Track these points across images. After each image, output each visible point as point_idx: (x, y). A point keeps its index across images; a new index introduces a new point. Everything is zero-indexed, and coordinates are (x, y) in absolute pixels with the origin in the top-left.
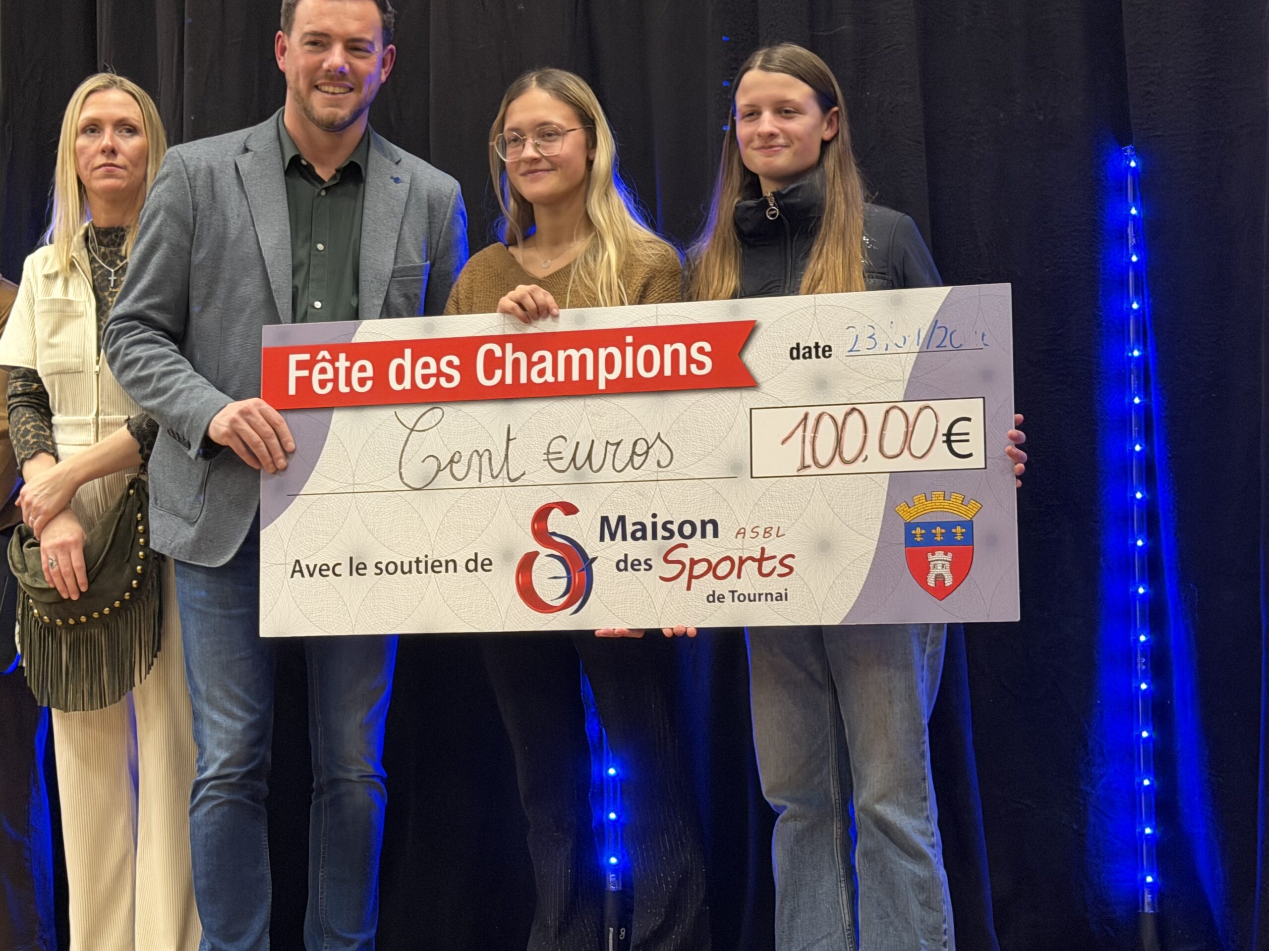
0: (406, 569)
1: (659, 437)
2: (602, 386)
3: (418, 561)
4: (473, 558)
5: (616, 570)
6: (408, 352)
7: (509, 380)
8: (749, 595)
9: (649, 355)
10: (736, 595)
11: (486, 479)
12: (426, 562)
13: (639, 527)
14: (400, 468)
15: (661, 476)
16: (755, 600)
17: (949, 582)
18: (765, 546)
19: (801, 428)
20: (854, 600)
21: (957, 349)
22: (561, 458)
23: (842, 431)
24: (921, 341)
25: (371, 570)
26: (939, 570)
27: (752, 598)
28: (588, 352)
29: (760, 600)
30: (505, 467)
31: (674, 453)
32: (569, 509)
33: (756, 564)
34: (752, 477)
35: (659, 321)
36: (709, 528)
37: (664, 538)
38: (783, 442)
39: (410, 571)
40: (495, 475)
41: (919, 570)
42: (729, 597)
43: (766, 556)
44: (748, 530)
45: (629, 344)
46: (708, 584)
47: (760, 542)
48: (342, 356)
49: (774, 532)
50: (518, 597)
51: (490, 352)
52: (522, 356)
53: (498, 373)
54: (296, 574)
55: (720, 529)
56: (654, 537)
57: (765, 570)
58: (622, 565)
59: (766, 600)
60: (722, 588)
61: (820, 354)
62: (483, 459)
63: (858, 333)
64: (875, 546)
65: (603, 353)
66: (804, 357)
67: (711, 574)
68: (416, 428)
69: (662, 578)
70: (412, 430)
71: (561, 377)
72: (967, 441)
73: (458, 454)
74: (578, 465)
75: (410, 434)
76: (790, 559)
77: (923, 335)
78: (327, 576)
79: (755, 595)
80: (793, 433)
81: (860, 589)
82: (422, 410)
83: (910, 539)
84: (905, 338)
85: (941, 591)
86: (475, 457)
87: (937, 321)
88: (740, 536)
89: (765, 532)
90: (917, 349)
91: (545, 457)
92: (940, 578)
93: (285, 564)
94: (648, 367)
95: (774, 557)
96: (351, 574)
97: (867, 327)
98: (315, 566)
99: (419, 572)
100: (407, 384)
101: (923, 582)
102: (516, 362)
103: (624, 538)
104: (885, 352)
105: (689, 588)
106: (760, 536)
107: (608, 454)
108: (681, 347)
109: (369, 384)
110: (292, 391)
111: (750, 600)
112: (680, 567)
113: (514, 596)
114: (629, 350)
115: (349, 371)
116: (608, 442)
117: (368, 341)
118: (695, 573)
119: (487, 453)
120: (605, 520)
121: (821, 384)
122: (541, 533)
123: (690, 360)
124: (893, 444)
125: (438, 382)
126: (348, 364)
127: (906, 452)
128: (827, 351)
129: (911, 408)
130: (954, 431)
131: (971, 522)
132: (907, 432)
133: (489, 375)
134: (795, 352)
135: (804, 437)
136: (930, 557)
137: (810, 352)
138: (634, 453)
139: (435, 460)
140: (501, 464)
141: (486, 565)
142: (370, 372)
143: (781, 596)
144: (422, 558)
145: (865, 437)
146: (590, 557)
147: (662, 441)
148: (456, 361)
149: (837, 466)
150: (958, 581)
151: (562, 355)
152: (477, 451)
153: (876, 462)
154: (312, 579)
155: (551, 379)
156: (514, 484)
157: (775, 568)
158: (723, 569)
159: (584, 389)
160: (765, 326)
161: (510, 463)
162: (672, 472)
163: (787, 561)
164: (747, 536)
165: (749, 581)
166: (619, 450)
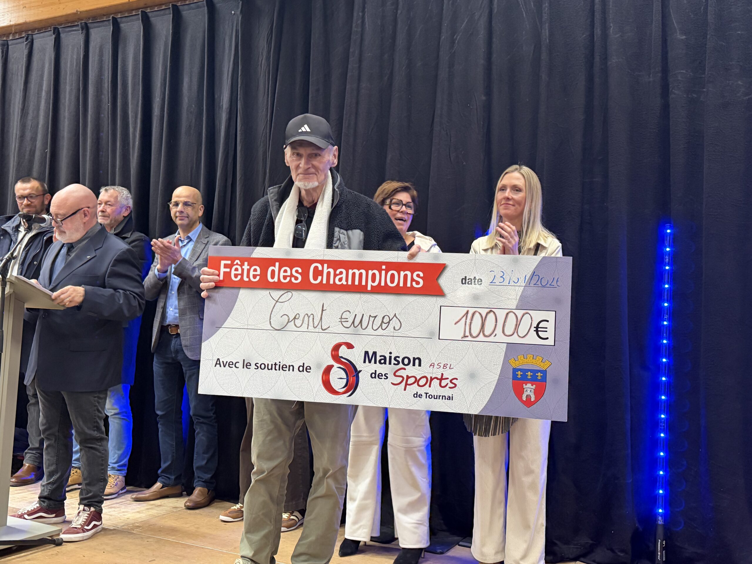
0: (270, 367)
1: (395, 315)
2: (369, 288)
3: (276, 364)
4: (302, 365)
5: (370, 378)
6: (277, 264)
7: (324, 282)
8: (434, 395)
9: (393, 276)
10: (428, 395)
11: (311, 328)
12: (280, 365)
13: (383, 358)
14: (270, 319)
15: (395, 334)
16: (437, 398)
17: (533, 399)
18: (444, 373)
19: (465, 318)
20: (485, 403)
21: (544, 287)
22: (348, 321)
23: (485, 321)
24: (526, 281)
25: (253, 366)
26: (528, 393)
27: (435, 397)
28: (363, 272)
29: (439, 399)
30: (320, 323)
31: (402, 324)
32: (350, 346)
33: (439, 381)
34: (439, 339)
35: (399, 260)
36: (417, 361)
37: (394, 364)
38: (455, 324)
39: (272, 369)
40: (315, 326)
41: (519, 391)
42: (424, 395)
43: (443, 378)
44: (436, 364)
45: (384, 270)
46: (415, 388)
47: (441, 370)
48: (246, 263)
49: (448, 366)
50: (322, 386)
51: (316, 268)
52: (331, 271)
53: (320, 278)
54: (217, 365)
55: (422, 362)
56: (390, 363)
57: (443, 384)
58: (373, 375)
59: (442, 399)
60: (421, 391)
61: (476, 282)
62: (310, 319)
63: (495, 274)
64: (497, 379)
65: (370, 272)
66: (468, 284)
68: (279, 301)
69: (392, 384)
70: (277, 301)
71: (350, 283)
72: (546, 331)
73: (298, 315)
74: (356, 325)
75: (276, 303)
77: (527, 278)
78: (232, 367)
79: (437, 396)
80: (461, 319)
81: (489, 398)
82: (282, 292)
83: (515, 377)
84: (518, 279)
85: (528, 403)
86: (306, 317)
87: (534, 272)
88: (432, 367)
89: (444, 366)
90: (524, 285)
91: (340, 320)
92: (528, 397)
93: (213, 360)
94: (392, 281)
95: (448, 378)
96: (243, 368)
97: (500, 272)
98: (227, 362)
99: (276, 369)
100: (276, 279)
101: (520, 397)
102: (329, 273)
103: (375, 363)
104: (508, 285)
105: (405, 390)
106: (441, 368)
107: (370, 321)
108: (409, 273)
109: (258, 278)
112: (401, 379)
113: (320, 385)
114: (383, 273)
115: (249, 271)
116: (370, 316)
117: (258, 257)
118: (409, 383)
119: (312, 316)
120: (367, 353)
121: (476, 298)
122: (336, 357)
123: (413, 280)
124: (509, 330)
125: (291, 280)
126: (248, 267)
127: (516, 334)
128: (479, 282)
129: (520, 313)
130: (540, 326)
131: (545, 371)
132: (517, 324)
133: (315, 279)
134: (464, 280)
135: (466, 322)
136: (525, 386)
137: (471, 281)
138: (382, 322)
139: (287, 316)
140: (318, 321)
141: (308, 369)
142: (258, 272)
144: (278, 363)
145: (496, 325)
146: (358, 370)
147: (397, 318)
148: (300, 270)
149: (481, 338)
150: (537, 399)
151: (351, 272)
152: (307, 314)
153: (500, 337)
154: (225, 368)
155: (345, 283)
156: (324, 331)
157: (447, 384)
158: (422, 382)
159: (361, 289)
160: (450, 267)
161: (323, 321)
162: (400, 332)
163: (454, 381)
164: (435, 367)
165: (435, 389)
166: (375, 321)
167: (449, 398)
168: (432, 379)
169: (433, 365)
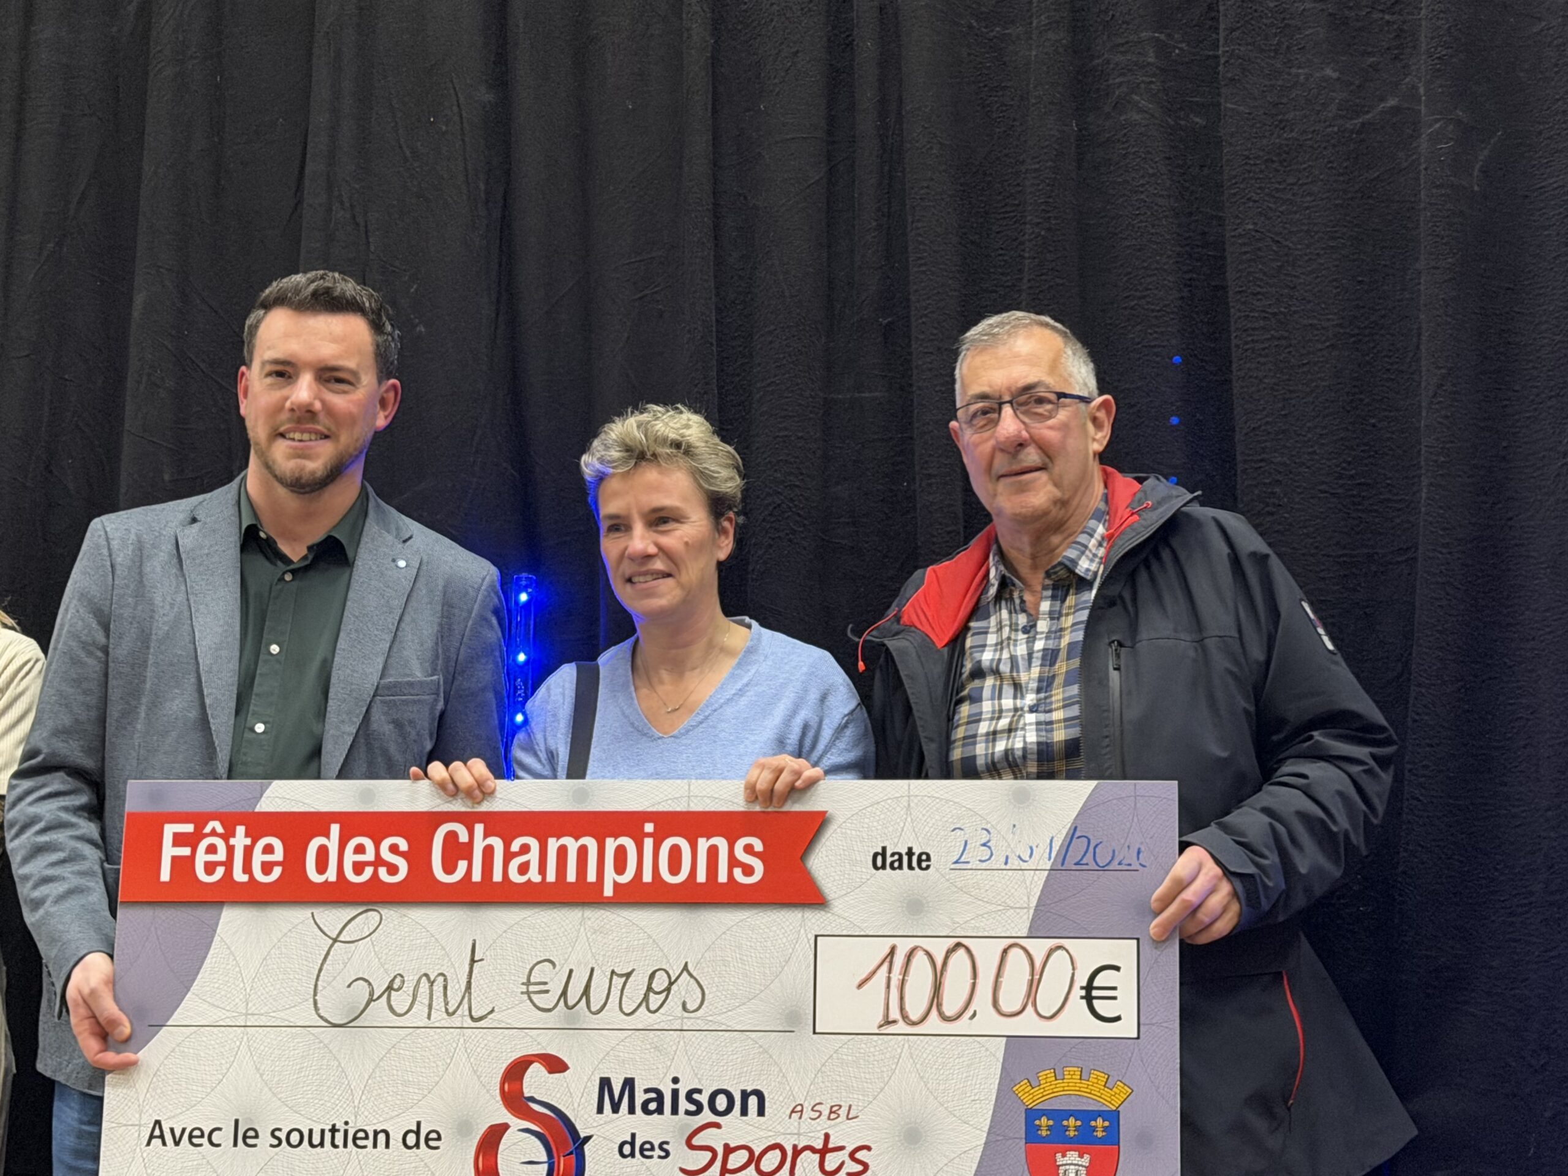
0: (316, 1140)
1: (686, 968)
2: (608, 891)
3: (334, 1130)
4: (414, 1128)
5: (618, 1156)
6: (335, 829)
7: (477, 876)
9: (675, 853)
11: (438, 1016)
12: (346, 1132)
13: (653, 1095)
14: (315, 994)
15: (688, 1024)
18: (830, 1132)
19: (885, 966)
21: (1103, 869)
22: (547, 992)
23: (942, 974)
24: (1053, 855)
25: (265, 1139)
28: (591, 843)
30: (466, 999)
31: (707, 992)
32: (555, 1065)
33: (817, 1157)
34: (814, 1033)
35: (691, 804)
36: (753, 1101)
37: (688, 1113)
38: (860, 986)
39: (322, 1144)
40: (451, 1010)
43: (831, 1146)
44: (807, 1107)
45: (649, 835)
47: (823, 1125)
48: (241, 830)
49: (843, 1112)
51: (451, 836)
52: (497, 843)
53: (462, 865)
54: (154, 1141)
55: (767, 1104)
56: (675, 1111)
57: (829, 1167)
58: (627, 1149)
61: (915, 863)
62: (435, 988)
63: (967, 838)
64: (982, 1141)
65: (611, 844)
66: (892, 867)
67: (752, 1168)
68: (341, 938)
69: (683, 1171)
70: (335, 940)
71: (551, 877)
72: (1114, 998)
73: (399, 978)
74: (571, 1003)
75: (332, 946)
76: (865, 1152)
77: (1057, 845)
78: (201, 1145)
80: (874, 972)
82: (348, 912)
83: (1031, 1134)
84: (1031, 848)
86: (424, 984)
87: (1076, 827)
88: (795, 1116)
89: (831, 1112)
90: (1048, 865)
91: (524, 988)
93: (140, 1126)
94: (675, 869)
95: (841, 1148)
96: (235, 1144)
97: (980, 830)
98: (184, 1130)
99: (334, 1146)
100: (331, 875)
102: (488, 851)
103: (632, 1110)
104: (1004, 867)
106: (824, 1117)
107: (613, 988)
108: (721, 843)
109: (277, 871)
110: (165, 875)
112: (708, 1155)
114: (648, 843)
115: (248, 851)
116: (613, 972)
117: (278, 810)
118: (730, 1166)
119: (441, 979)
120: (605, 1083)
121: (915, 906)
122: (514, 1098)
123: (733, 862)
124: (1011, 999)
125: (375, 874)
126: (248, 841)
127: (1030, 1008)
128: (923, 861)
129: (1039, 947)
130: (1096, 983)
131: (1116, 1113)
132: (1032, 981)
133: (449, 869)
134: (879, 859)
135: (889, 979)
136: (1060, 1160)
137: (900, 860)
138: (649, 989)
139: (365, 984)
140: (460, 995)
141: (432, 1139)
142: (278, 855)
144: (340, 1125)
145: (974, 985)
146: (582, 1135)
147: (691, 975)
148: (403, 845)
149: (934, 1023)
151: (553, 844)
152: (426, 975)
153: (987, 1021)
154: (178, 1149)
155: (537, 878)
156: (478, 1024)
157: (842, 1164)
158: (770, 1161)
159: (583, 895)
160: (840, 820)
161: (474, 995)
162: (702, 1018)
163: (860, 1155)
164: (805, 1116)
166: (628, 984)
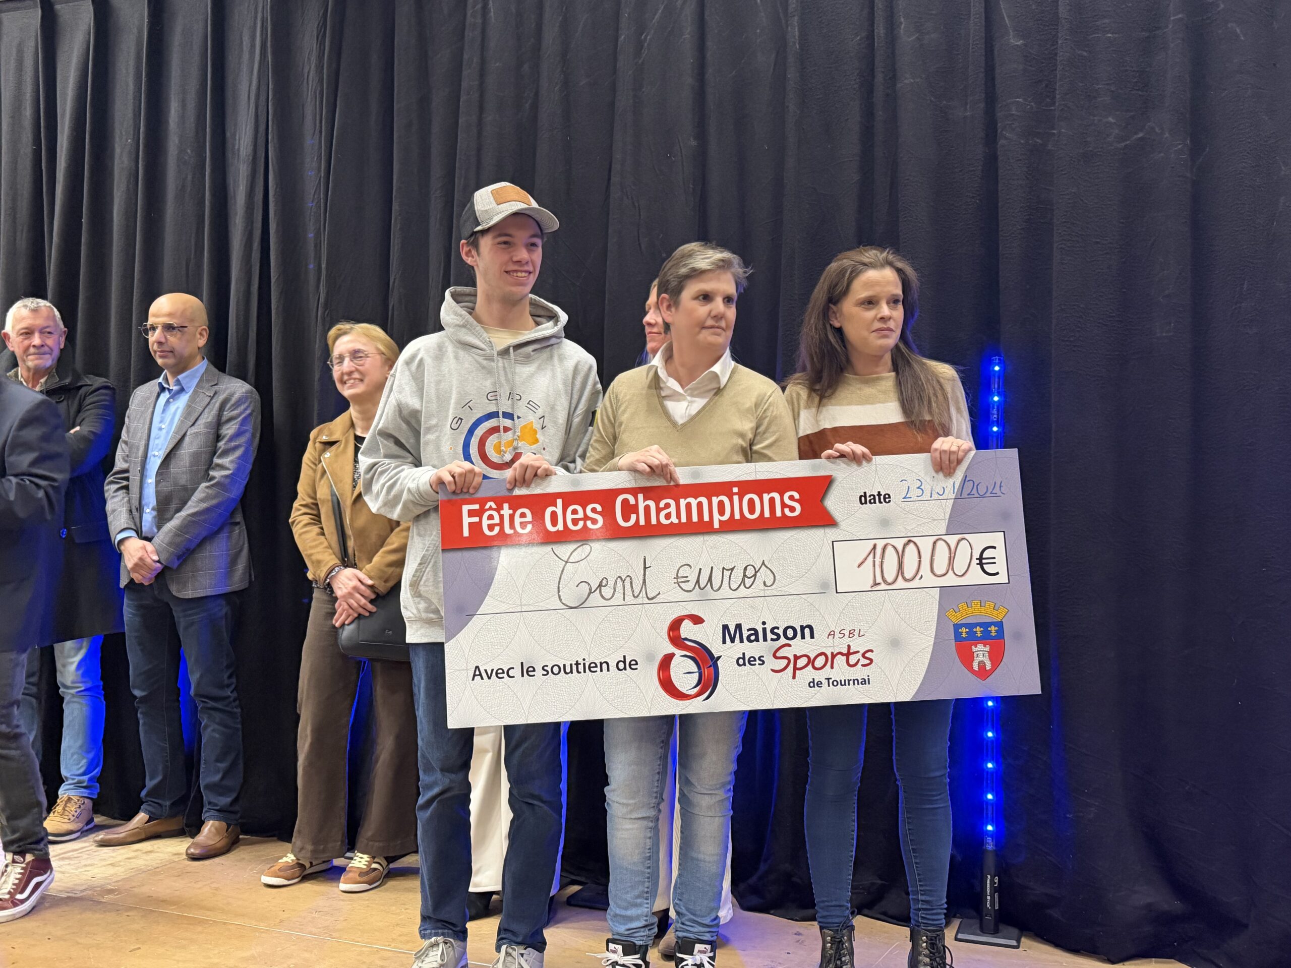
0: (568, 670)
1: (763, 563)
2: (716, 525)
3: (577, 664)
4: (622, 659)
5: (736, 666)
6: (559, 502)
7: (642, 522)
8: (841, 681)
9: (751, 503)
10: (831, 681)
11: (629, 598)
12: (584, 664)
13: (753, 632)
14: (559, 592)
15: (768, 593)
16: (845, 685)
17: (988, 666)
18: (851, 644)
19: (872, 555)
20: (920, 682)
21: (982, 496)
22: (688, 581)
23: (902, 557)
24: (956, 490)
25: (539, 672)
26: (981, 658)
27: (843, 683)
28: (704, 500)
29: (849, 685)
30: (644, 589)
31: (776, 575)
32: (697, 620)
33: (845, 657)
34: (837, 592)
35: (758, 476)
36: (807, 631)
37: (772, 640)
38: (859, 566)
39: (571, 672)
40: (636, 595)
41: (966, 658)
42: (825, 682)
43: (851, 651)
44: (837, 632)
45: (736, 494)
46: (809, 674)
47: (847, 641)
48: (506, 506)
49: (856, 633)
50: (659, 687)
51: (625, 502)
52: (652, 504)
53: (633, 517)
54: (476, 677)
55: (815, 632)
56: (765, 639)
57: (852, 662)
58: (741, 662)
59: (854, 684)
60: (820, 676)
61: (882, 500)
62: (625, 584)
63: (909, 485)
64: (933, 642)
65: (715, 500)
66: (870, 503)
67: (810, 666)
68: (570, 561)
69: (773, 671)
70: (567, 562)
71: (684, 519)
72: (995, 563)
73: (604, 579)
74: (702, 586)
75: (565, 565)
76: (870, 653)
77: (957, 486)
78: (503, 678)
79: (845, 680)
80: (866, 559)
81: (924, 673)
82: (573, 546)
83: (957, 635)
84: (945, 488)
85: (983, 673)
86: (619, 582)
87: (966, 476)
88: (831, 637)
89: (850, 634)
90: (954, 496)
91: (675, 580)
92: (982, 665)
93: (467, 670)
94: (752, 510)
95: (858, 652)
96: (523, 676)
97: (915, 481)
98: (492, 670)
99: (578, 672)
100: (560, 527)
101: (969, 667)
102: (647, 508)
103: (742, 641)
104: (930, 499)
105: (794, 677)
106: (846, 636)
107: (724, 577)
108: (776, 495)
109: (529, 527)
110: (466, 533)
111: (842, 685)
112: (785, 662)
113: (657, 688)
114: (736, 498)
115: (512, 517)
116: (724, 568)
117: (526, 494)
118: (798, 666)
119: (628, 579)
120: (725, 628)
121: (885, 523)
122: (676, 639)
123: (784, 505)
124: (940, 568)
125: (585, 525)
126: (511, 512)
127: (950, 572)
128: (887, 498)
129: (952, 540)
130: (984, 556)
131: (1001, 622)
132: (950, 558)
133: (626, 518)
134: (863, 499)
135: (874, 561)
136: (974, 649)
137: (874, 499)
138: (745, 576)
139: (587, 585)
140: (640, 586)
141: (633, 664)
142: (529, 517)
143: (865, 681)
144: (580, 661)
145: (920, 561)
147: (766, 567)
148: (599, 508)
149: (900, 583)
150: (996, 666)
151: (683, 502)
152: (620, 577)
153: (928, 580)
154: (491, 681)
155: (676, 521)
156: (651, 602)
157: (859, 660)
158: (820, 662)
159: (703, 528)
160: (839, 479)
161: (648, 586)
162: (776, 589)
163: (868, 655)
164: (836, 636)
165: (840, 670)
166: (732, 575)
167: (864, 682)
168: (834, 656)
169: (831, 634)
